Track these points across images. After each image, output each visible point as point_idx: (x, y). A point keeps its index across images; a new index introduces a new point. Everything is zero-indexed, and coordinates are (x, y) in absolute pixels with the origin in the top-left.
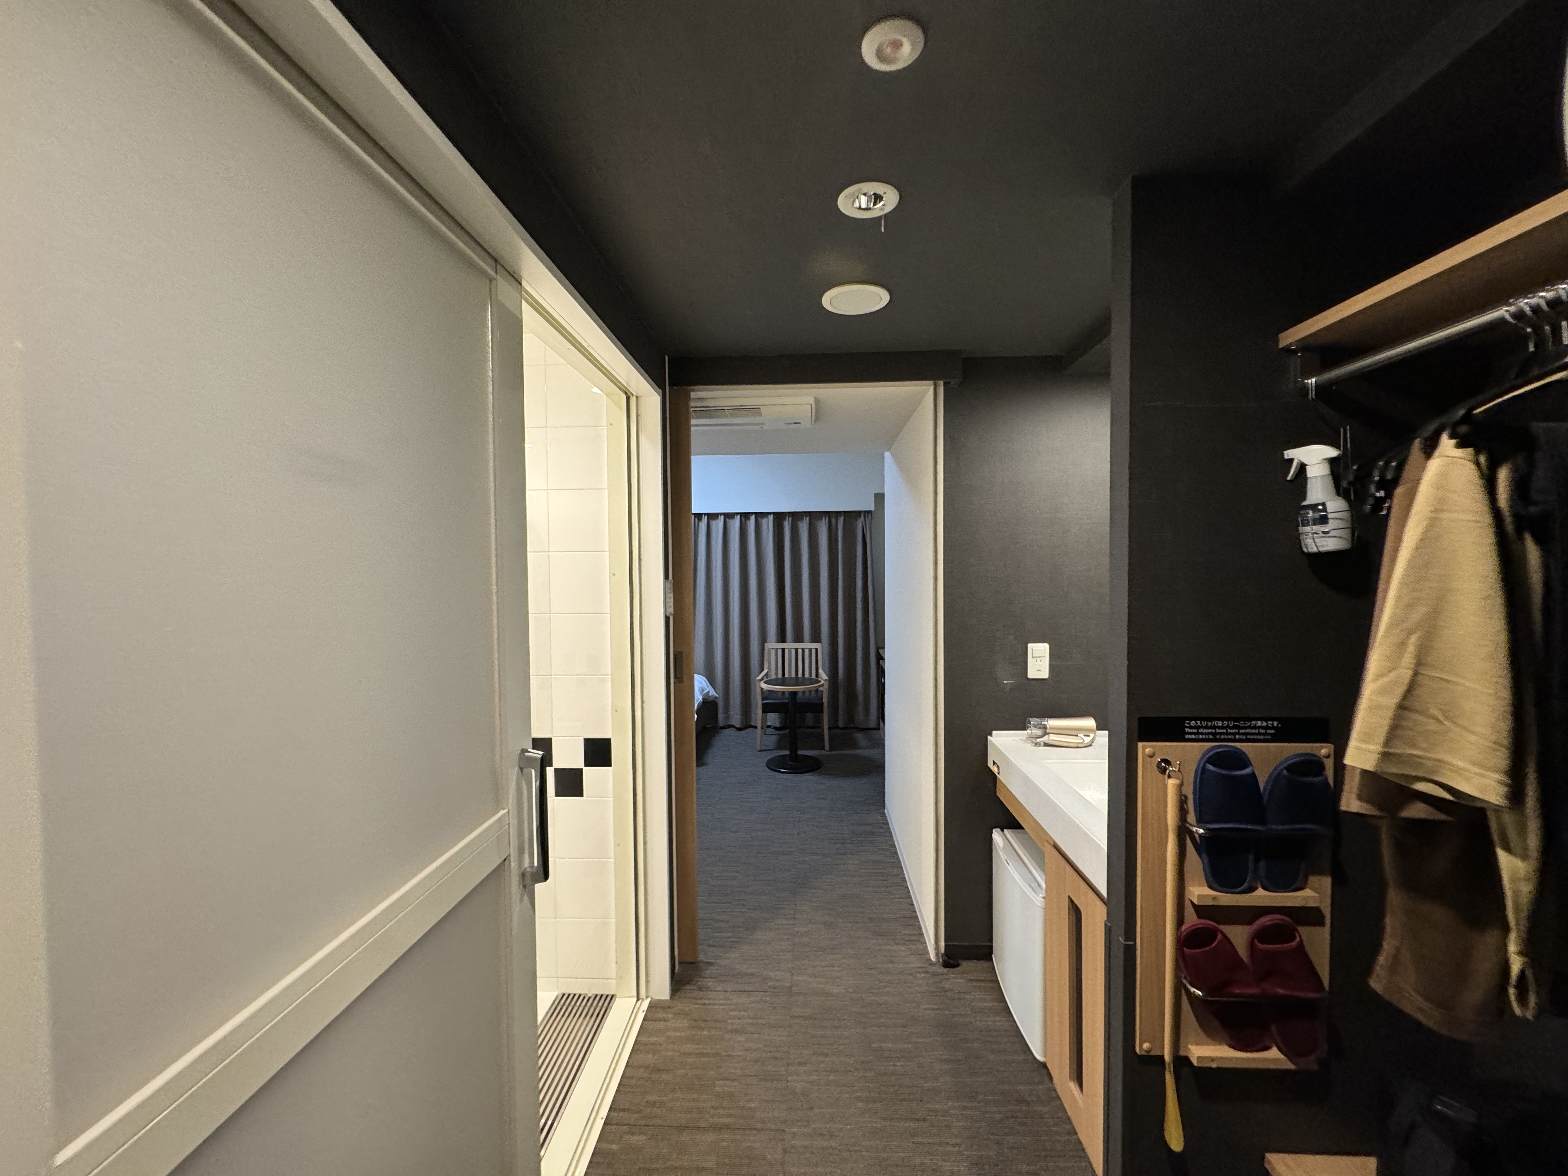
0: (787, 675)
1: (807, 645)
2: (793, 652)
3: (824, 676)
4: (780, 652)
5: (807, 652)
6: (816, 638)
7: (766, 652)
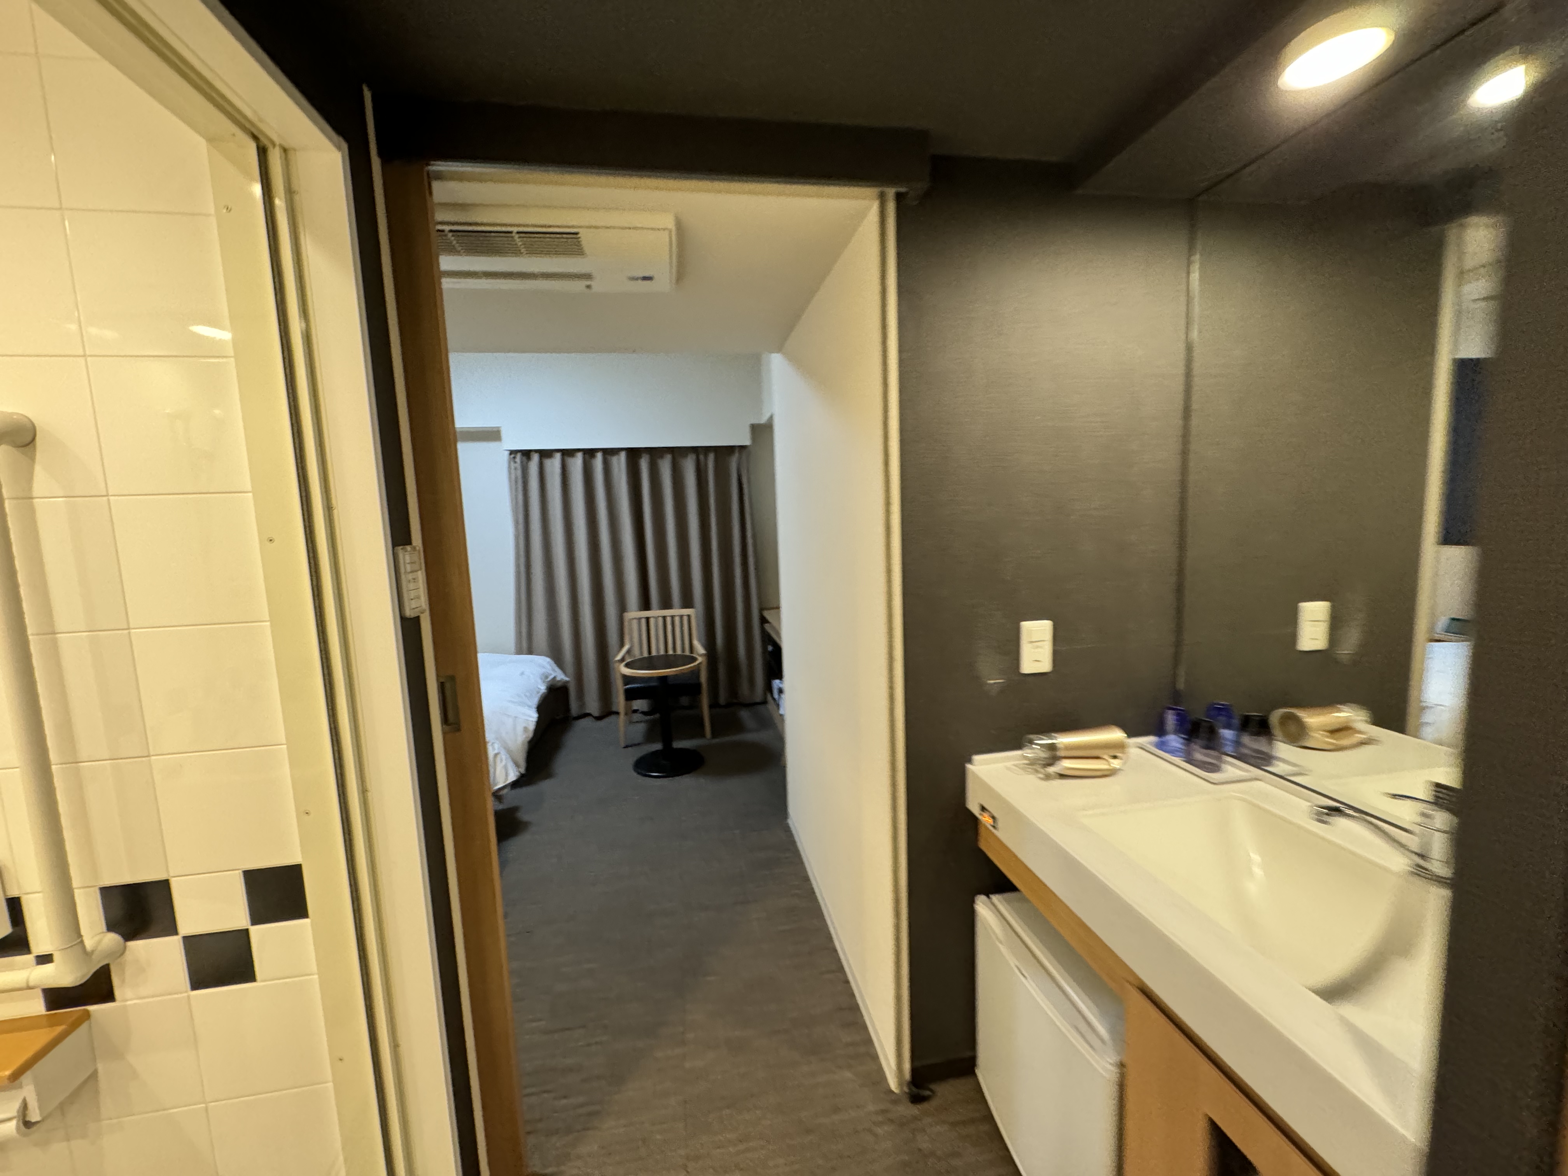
0: (654, 653)
1: (676, 612)
2: (661, 620)
3: (700, 649)
4: (644, 622)
5: (677, 620)
6: (687, 603)
7: (626, 624)
